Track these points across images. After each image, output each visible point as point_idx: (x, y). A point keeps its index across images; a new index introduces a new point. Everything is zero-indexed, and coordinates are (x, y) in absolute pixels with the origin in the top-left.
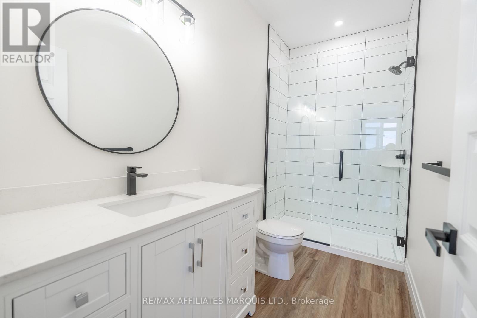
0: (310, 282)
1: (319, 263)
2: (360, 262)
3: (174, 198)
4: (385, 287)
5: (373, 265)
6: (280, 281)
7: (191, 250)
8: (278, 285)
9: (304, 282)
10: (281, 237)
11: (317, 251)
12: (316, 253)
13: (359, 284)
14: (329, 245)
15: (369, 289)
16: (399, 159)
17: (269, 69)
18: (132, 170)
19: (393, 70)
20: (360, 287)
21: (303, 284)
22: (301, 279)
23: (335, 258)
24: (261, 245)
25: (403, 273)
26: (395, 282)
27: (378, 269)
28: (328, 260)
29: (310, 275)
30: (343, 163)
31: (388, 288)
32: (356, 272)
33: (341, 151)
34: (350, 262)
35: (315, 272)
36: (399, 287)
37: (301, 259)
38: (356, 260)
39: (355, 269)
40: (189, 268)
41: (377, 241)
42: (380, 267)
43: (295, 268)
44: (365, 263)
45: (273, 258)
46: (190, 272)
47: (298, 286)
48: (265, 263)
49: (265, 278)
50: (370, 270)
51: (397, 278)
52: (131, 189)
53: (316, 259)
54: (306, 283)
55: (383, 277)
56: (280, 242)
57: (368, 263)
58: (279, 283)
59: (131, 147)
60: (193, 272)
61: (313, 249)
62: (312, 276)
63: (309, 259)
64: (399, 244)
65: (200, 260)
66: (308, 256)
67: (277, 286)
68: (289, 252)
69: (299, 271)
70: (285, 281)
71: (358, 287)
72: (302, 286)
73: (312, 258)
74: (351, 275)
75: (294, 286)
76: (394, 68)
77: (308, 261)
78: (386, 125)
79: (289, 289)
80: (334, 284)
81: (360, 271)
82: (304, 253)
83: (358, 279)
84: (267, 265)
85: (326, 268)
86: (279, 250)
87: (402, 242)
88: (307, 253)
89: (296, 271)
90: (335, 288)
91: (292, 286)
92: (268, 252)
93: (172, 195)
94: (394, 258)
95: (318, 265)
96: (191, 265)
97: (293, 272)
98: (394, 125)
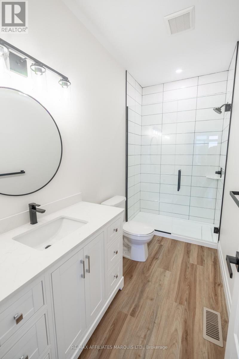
0: (158, 262)
1: (164, 248)
2: (190, 244)
3: (64, 220)
4: (206, 261)
5: (198, 246)
6: (139, 263)
7: (82, 265)
8: (137, 265)
9: (154, 262)
10: (139, 235)
11: (163, 238)
12: (162, 239)
13: (189, 260)
14: (170, 234)
15: (196, 263)
16: (217, 174)
17: (127, 107)
18: (33, 207)
19: (216, 110)
20: (190, 262)
21: (154, 263)
22: (152, 260)
23: (175, 242)
24: (126, 240)
25: (217, 250)
26: (211, 257)
27: (202, 248)
28: (170, 245)
29: (159, 257)
30: (181, 175)
31: (207, 261)
32: (188, 251)
33: (179, 171)
34: (184, 245)
35: (161, 254)
36: (214, 260)
37: (152, 246)
38: (188, 243)
39: (187, 250)
40: (82, 276)
41: (202, 227)
42: (203, 247)
43: (148, 252)
44: (193, 245)
45: (134, 248)
46: (82, 278)
47: (150, 265)
48: (129, 251)
49: (129, 262)
50: (197, 249)
51: (213, 254)
52: (34, 220)
53: (162, 244)
54: (156, 262)
55: (204, 254)
56: (138, 239)
57: (195, 245)
58: (138, 264)
59: (23, 171)
60: (84, 278)
61: (160, 236)
62: (160, 257)
63: (158, 244)
64: (215, 232)
65: (88, 269)
66: (156, 243)
67: (137, 267)
68: (144, 243)
69: (151, 254)
70: (142, 263)
71: (188, 262)
72: (153, 265)
73: (159, 244)
74: (184, 254)
75: (148, 266)
76: (216, 109)
77: (157, 246)
78: (211, 138)
79: (145, 268)
80: (174, 262)
81: (190, 251)
82: (154, 240)
83: (189, 257)
84: (130, 252)
85: (169, 251)
86: (138, 243)
87: (217, 230)
88: (156, 240)
89: (150, 254)
90: (174, 265)
91: (147, 266)
92: (130, 244)
93: (63, 218)
94: (211, 241)
95: (163, 249)
96: (83, 274)
97: (147, 255)
98: (216, 137)
